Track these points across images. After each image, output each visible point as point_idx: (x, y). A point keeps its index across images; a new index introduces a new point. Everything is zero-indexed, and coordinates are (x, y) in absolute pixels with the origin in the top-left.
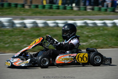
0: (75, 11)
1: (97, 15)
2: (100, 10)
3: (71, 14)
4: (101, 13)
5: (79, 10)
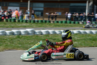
5: (83, 24)
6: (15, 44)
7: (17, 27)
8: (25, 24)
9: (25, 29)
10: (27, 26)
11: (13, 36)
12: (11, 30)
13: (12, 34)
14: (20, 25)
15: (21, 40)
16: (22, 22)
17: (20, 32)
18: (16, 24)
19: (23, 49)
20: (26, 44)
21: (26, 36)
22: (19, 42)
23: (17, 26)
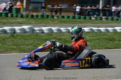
0: (93, 20)
1: (109, 23)
2: (112, 19)
3: (89, 22)
4: (113, 22)
5: (96, 20)
6: (8, 45)
7: (10, 24)
8: (20, 20)
9: (21, 26)
10: (23, 22)
11: (5, 35)
12: (2, 27)
13: (4, 32)
14: (14, 21)
15: (15, 40)
16: (17, 16)
17: (14, 30)
18: (8, 20)
19: (19, 52)
20: (23, 45)
21: (22, 35)
22: (13, 42)
23: (10, 22)
